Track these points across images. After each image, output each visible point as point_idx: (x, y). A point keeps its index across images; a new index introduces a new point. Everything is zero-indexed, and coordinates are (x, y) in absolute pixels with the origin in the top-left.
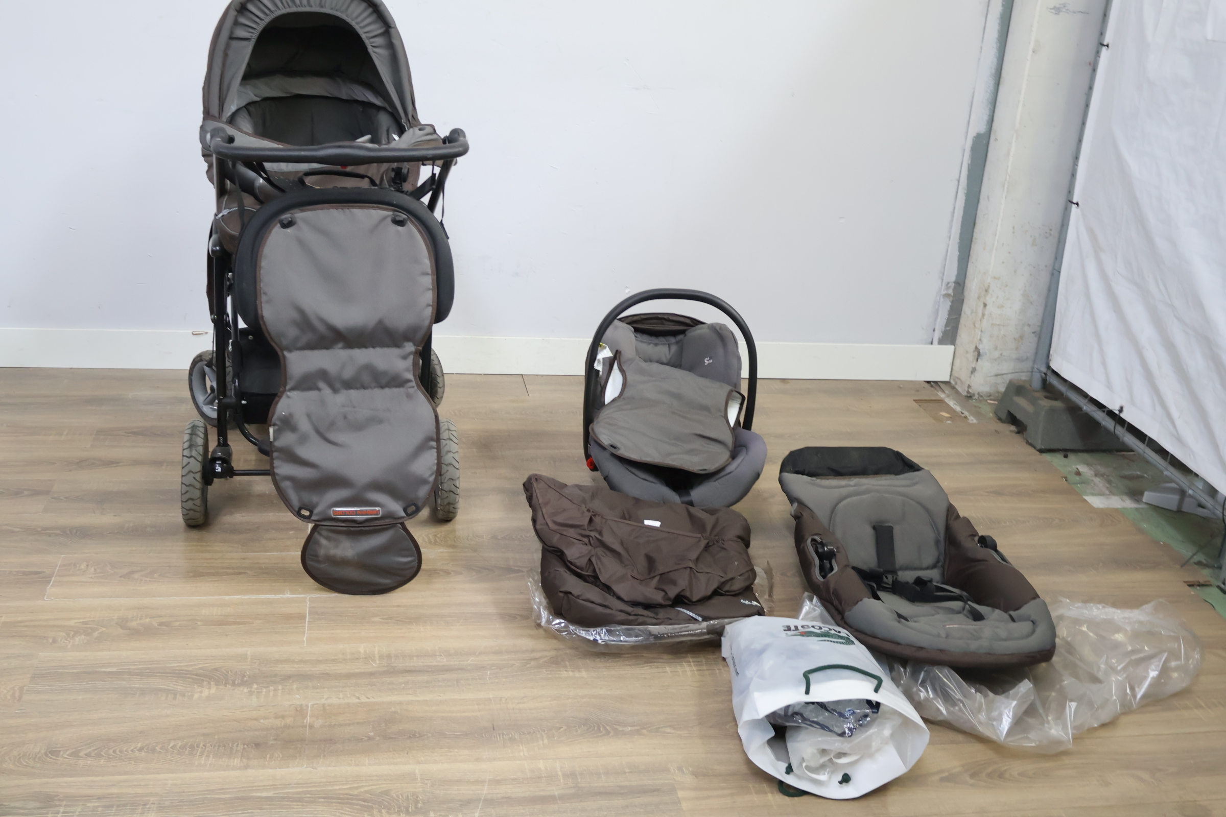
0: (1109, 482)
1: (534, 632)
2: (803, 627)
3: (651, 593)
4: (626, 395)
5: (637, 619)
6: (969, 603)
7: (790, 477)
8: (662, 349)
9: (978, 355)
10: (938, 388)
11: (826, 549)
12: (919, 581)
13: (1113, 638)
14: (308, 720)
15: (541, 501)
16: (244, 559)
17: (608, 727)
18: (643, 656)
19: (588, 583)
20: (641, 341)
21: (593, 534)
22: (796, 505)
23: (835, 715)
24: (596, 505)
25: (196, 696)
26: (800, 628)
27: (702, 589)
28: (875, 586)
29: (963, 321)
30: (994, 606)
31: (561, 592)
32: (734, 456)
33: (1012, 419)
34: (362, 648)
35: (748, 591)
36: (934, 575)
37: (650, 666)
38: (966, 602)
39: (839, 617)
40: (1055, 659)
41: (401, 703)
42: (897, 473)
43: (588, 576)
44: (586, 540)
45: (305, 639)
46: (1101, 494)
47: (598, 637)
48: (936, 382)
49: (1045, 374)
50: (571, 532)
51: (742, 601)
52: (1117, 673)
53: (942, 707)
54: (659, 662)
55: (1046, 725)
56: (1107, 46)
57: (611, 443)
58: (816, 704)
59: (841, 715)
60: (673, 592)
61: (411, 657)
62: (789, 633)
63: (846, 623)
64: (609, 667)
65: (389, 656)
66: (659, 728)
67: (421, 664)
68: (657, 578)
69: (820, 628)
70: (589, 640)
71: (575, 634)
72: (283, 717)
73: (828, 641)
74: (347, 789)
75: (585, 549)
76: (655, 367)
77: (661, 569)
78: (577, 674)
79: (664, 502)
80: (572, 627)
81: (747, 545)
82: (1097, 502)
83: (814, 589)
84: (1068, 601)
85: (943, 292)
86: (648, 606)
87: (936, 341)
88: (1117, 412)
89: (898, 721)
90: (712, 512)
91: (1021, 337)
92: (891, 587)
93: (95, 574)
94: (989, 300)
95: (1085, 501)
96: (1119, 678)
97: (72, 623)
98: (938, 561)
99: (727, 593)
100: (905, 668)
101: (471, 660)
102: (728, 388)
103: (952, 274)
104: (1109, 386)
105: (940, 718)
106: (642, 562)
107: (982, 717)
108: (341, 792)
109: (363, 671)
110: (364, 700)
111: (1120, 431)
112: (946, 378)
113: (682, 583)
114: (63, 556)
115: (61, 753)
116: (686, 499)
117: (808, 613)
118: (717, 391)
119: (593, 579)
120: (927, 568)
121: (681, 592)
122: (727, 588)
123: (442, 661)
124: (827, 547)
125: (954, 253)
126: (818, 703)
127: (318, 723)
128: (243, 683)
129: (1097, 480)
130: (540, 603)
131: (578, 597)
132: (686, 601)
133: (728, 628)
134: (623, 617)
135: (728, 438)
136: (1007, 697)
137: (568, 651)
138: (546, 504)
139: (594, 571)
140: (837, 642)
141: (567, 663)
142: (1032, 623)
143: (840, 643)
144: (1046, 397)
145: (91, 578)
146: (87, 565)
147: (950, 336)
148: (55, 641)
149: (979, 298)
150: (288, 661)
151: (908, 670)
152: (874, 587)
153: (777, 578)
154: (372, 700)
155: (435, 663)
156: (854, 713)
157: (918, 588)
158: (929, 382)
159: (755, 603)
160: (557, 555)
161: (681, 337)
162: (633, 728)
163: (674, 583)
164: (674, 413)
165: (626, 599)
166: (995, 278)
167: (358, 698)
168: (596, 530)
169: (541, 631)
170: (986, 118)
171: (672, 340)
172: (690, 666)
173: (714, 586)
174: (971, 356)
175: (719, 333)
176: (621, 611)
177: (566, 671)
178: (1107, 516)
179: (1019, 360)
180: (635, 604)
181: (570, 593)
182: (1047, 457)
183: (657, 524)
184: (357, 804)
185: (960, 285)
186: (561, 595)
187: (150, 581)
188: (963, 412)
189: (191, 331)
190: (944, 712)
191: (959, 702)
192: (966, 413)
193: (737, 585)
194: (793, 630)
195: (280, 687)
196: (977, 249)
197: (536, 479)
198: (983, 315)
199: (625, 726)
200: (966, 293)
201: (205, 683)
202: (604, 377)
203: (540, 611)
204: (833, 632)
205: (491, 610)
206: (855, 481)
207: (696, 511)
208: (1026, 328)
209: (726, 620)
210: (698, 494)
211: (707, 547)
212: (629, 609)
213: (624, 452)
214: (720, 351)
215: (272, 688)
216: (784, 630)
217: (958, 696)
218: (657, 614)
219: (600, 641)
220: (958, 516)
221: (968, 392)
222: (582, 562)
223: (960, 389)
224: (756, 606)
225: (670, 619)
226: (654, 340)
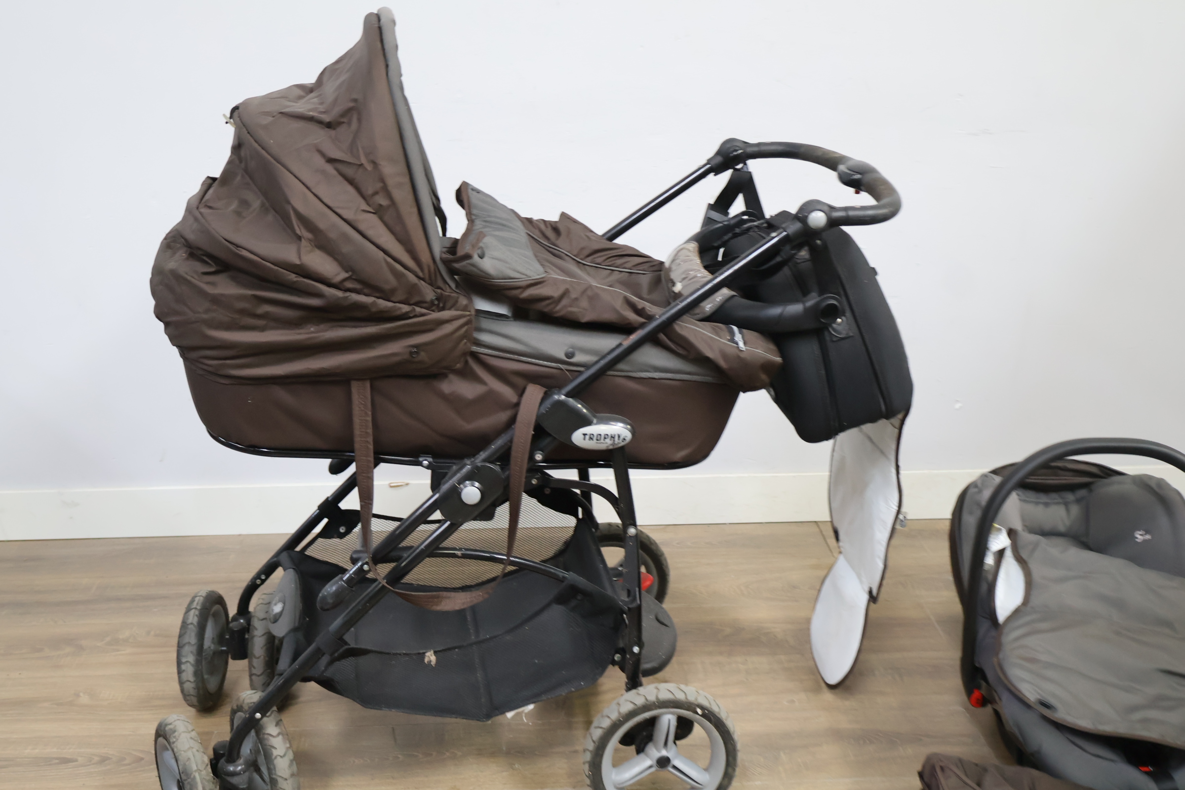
4: (1035, 601)
8: (1058, 512)
20: (1026, 501)
57: (1039, 697)
161: (1082, 493)
164: (1118, 633)
171: (1070, 497)
189: (387, 482)
202: (993, 570)
213: (1066, 715)
214: (1164, 520)
226: (1043, 498)
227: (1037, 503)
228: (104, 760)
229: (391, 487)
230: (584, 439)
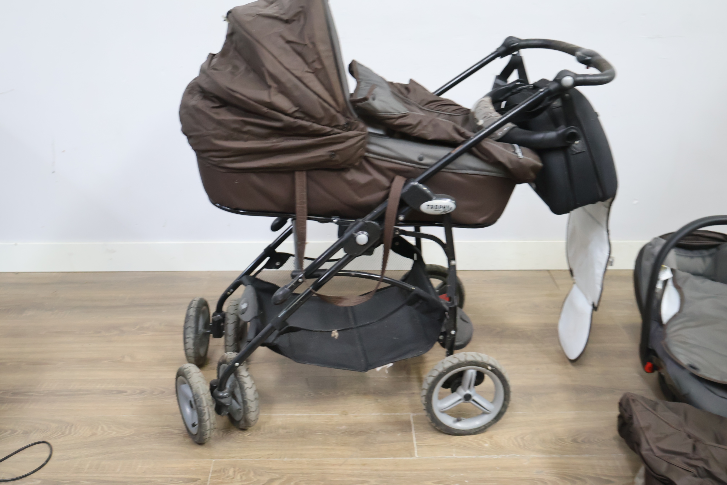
4: (686, 310)
8: (699, 262)
15: (641, 424)
16: (364, 465)
20: (679, 255)
21: (699, 463)
44: (693, 470)
50: (678, 460)
57: (689, 363)
75: (697, 482)
114: (214, 460)
138: (647, 428)
146: (234, 472)
161: (713, 250)
168: (701, 459)
197: (633, 401)
226: (690, 253)
227: (687, 256)
228: (142, 392)
230: (428, 208)
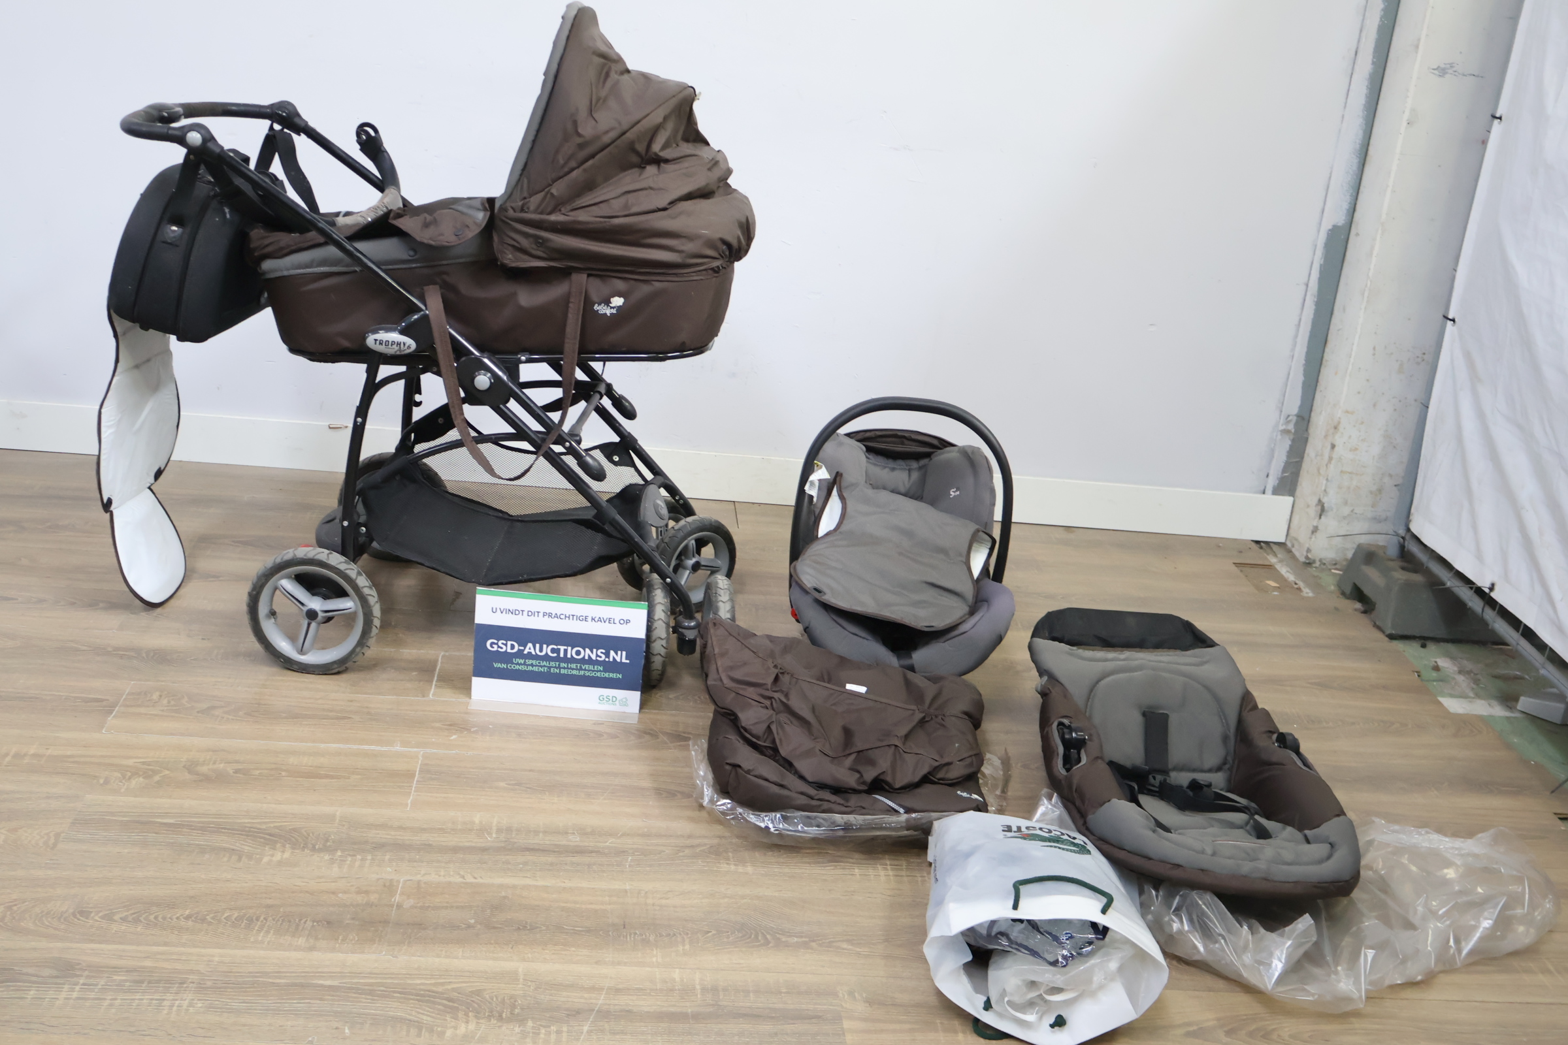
0: (1476, 682)
1: (696, 814)
2: (1027, 828)
3: (843, 774)
4: (843, 528)
5: (820, 806)
6: (1257, 817)
7: (1043, 644)
8: (901, 475)
9: (1322, 510)
10: (1269, 551)
11: (1074, 735)
12: (1195, 785)
13: (1439, 874)
14: (397, 898)
15: (717, 651)
16: (351, 701)
17: (768, 936)
18: (827, 853)
19: (766, 756)
20: (875, 465)
21: (776, 695)
22: (1045, 678)
23: (1048, 938)
24: (788, 661)
25: (266, 859)
26: (1023, 829)
27: (908, 772)
28: (1136, 787)
29: (1306, 465)
30: (1287, 822)
31: (727, 764)
32: (972, 612)
33: (1358, 595)
34: (478, 818)
35: (971, 780)
36: (1218, 780)
37: (836, 866)
38: (1252, 815)
39: (1081, 822)
40: (1356, 894)
41: (514, 887)
42: (1185, 648)
43: (766, 747)
44: (768, 703)
45: (409, 801)
46: (1463, 696)
47: (771, 826)
48: (1267, 543)
49: (1403, 538)
50: (751, 692)
51: (959, 792)
52: (1440, 918)
53: (1200, 943)
54: (847, 862)
55: (1333, 976)
56: (1500, 118)
57: (815, 585)
58: (1025, 922)
59: (1056, 938)
60: (870, 775)
61: (536, 832)
62: (1009, 834)
63: (1088, 829)
64: (783, 863)
65: (509, 830)
66: (833, 942)
67: (548, 842)
68: (853, 757)
69: (1050, 831)
70: (760, 827)
71: (743, 818)
72: (367, 892)
73: (1055, 847)
74: (431, 984)
75: (764, 714)
76: (885, 496)
77: (860, 745)
78: (740, 869)
79: (877, 665)
80: (740, 810)
81: (976, 723)
82: (1454, 705)
83: (1056, 785)
84: (1383, 822)
85: (1282, 428)
86: (838, 790)
87: (1269, 489)
88: (1487, 590)
89: (1128, 952)
90: (935, 679)
91: (1380, 491)
92: (1157, 790)
93: (168, 706)
94: (1339, 441)
95: (1440, 703)
96: (1439, 924)
97: (130, 762)
98: (1225, 763)
99: (941, 782)
100: (1157, 890)
101: (611, 842)
102: (973, 527)
103: (1293, 405)
104: (1479, 556)
105: (1196, 958)
106: (837, 734)
107: (1248, 958)
108: (422, 987)
109: (473, 845)
110: (470, 879)
111: (1490, 615)
112: (1281, 538)
113: (883, 763)
114: (133, 682)
115: (92, 915)
116: (907, 662)
117: (1044, 814)
118: (959, 530)
119: (773, 753)
120: (1210, 771)
121: (879, 775)
122: (940, 775)
123: (575, 840)
124: (1076, 733)
125: (1297, 378)
126: (1029, 921)
127: (407, 904)
128: (326, 849)
129: (1461, 678)
130: (704, 778)
131: (748, 772)
132: (887, 787)
133: (936, 824)
134: (803, 800)
135: (968, 590)
136: (1282, 935)
137: (735, 840)
138: (723, 655)
139: (774, 741)
140: (1067, 850)
141: (730, 854)
142: (1330, 845)
143: (1071, 851)
144: (1403, 568)
145: (163, 711)
147: (1288, 484)
148: (107, 782)
149: (1326, 436)
150: (383, 826)
151: (1161, 893)
152: (1134, 788)
153: (1016, 771)
154: (480, 880)
155: (564, 843)
156: (1071, 937)
157: (1191, 793)
158: (1257, 542)
159: (975, 796)
160: (730, 719)
161: (924, 461)
162: (800, 940)
163: (872, 763)
164: (901, 554)
165: (810, 780)
166: (1347, 412)
167: (463, 877)
168: (781, 691)
169: (704, 814)
170: (1346, 206)
171: (914, 464)
172: (886, 869)
173: (925, 770)
174: (1313, 511)
175: (970, 457)
176: (802, 793)
177: (728, 864)
178: (1464, 724)
179: (1377, 520)
180: (821, 786)
181: (739, 766)
182: (1399, 645)
183: (862, 689)
184: (440, 1004)
185: (1304, 419)
186: (728, 767)
187: (233, 719)
188: (1297, 582)
189: (328, 424)
190: (1201, 949)
191: (1220, 938)
192: (1301, 584)
193: (956, 772)
194: (1015, 832)
195: (369, 857)
196: (1328, 375)
197: (715, 624)
198: (1331, 459)
199: (790, 936)
200: (1311, 430)
201: (278, 845)
202: (820, 505)
203: (703, 787)
204: (1065, 837)
205: (646, 783)
206: (1127, 654)
207: (917, 679)
208: (1386, 480)
209: (934, 815)
210: (920, 656)
211: (922, 722)
212: (812, 791)
213: (830, 598)
214: (970, 480)
215: (359, 857)
216: (1003, 831)
217: (1219, 929)
218: (847, 800)
219: (772, 830)
220: (1255, 707)
221: (1307, 557)
222: (759, 730)
223: (1297, 554)
224: (976, 799)
225: (864, 808)
226: (891, 463)
229: (330, 428)
